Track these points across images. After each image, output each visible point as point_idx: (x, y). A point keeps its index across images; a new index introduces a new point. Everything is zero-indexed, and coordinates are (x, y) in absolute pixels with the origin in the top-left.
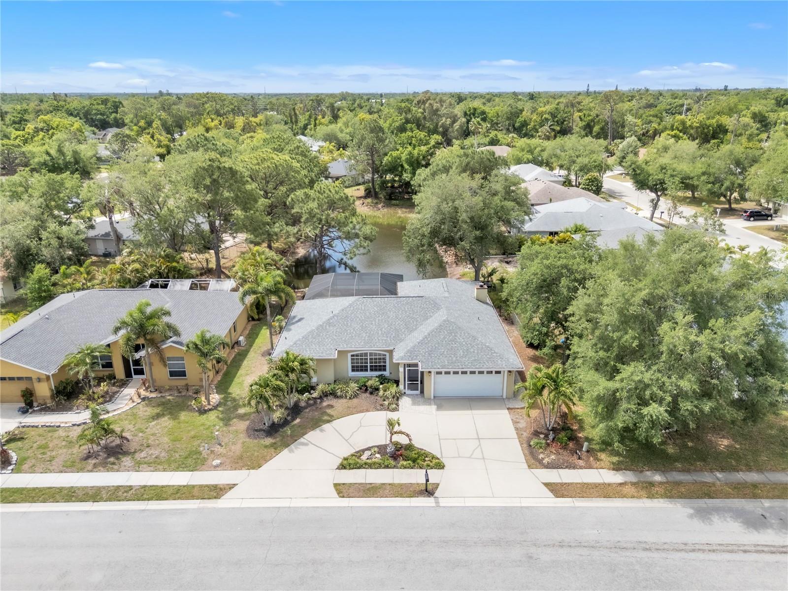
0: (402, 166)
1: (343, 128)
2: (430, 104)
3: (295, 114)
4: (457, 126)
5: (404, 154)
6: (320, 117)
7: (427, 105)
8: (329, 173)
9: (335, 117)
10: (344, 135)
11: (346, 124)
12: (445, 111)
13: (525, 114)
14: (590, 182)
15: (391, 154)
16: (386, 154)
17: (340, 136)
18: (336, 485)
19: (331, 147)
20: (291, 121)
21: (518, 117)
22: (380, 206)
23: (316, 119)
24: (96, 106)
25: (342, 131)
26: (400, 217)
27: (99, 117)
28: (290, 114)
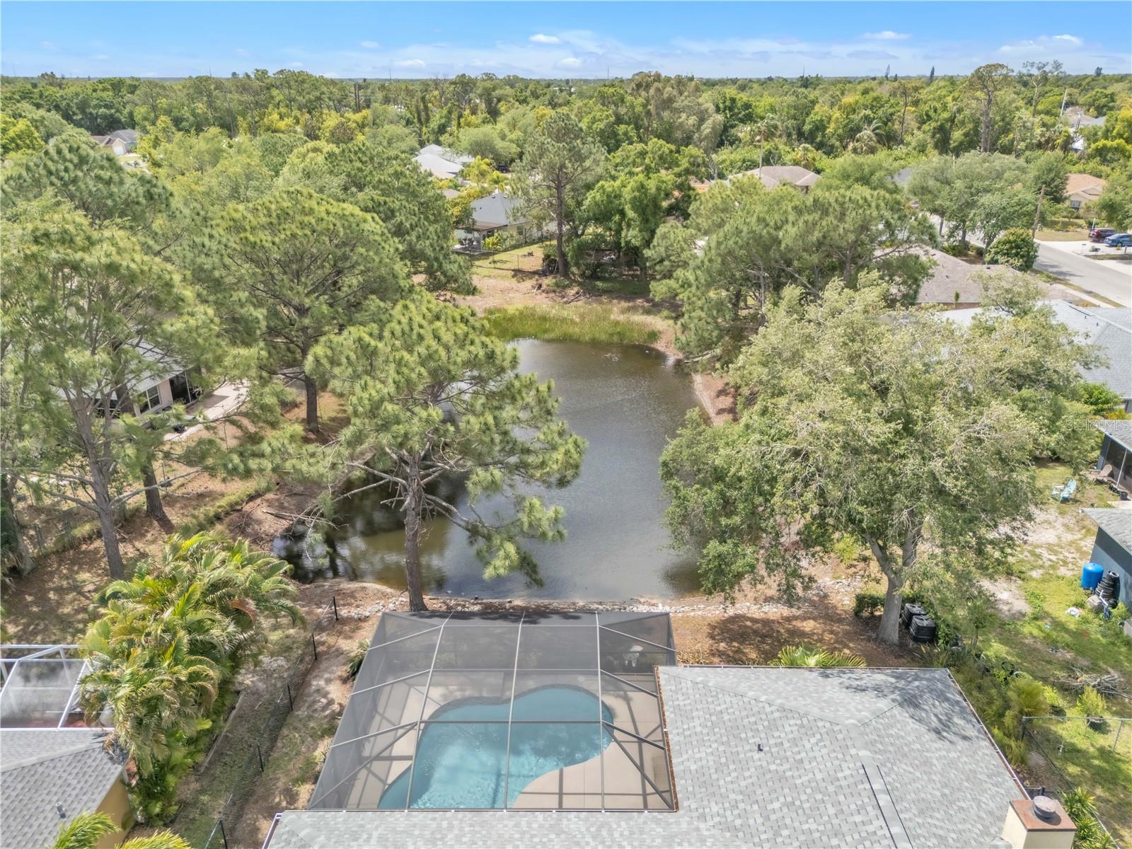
0: (622, 213)
1: (507, 131)
2: (658, 90)
3: (426, 108)
4: (707, 129)
5: (626, 185)
6: (467, 112)
7: (652, 91)
8: (474, 222)
9: (494, 113)
10: (506, 144)
11: (513, 125)
12: (686, 102)
13: (820, 111)
14: (1012, 248)
15: (603, 186)
16: (589, 187)
17: (500, 145)
19: (484, 167)
20: (419, 120)
21: (808, 114)
22: (572, 292)
23: (460, 116)
24: (100, 93)
25: (503, 137)
26: (617, 323)
27: (102, 110)
28: (417, 107)
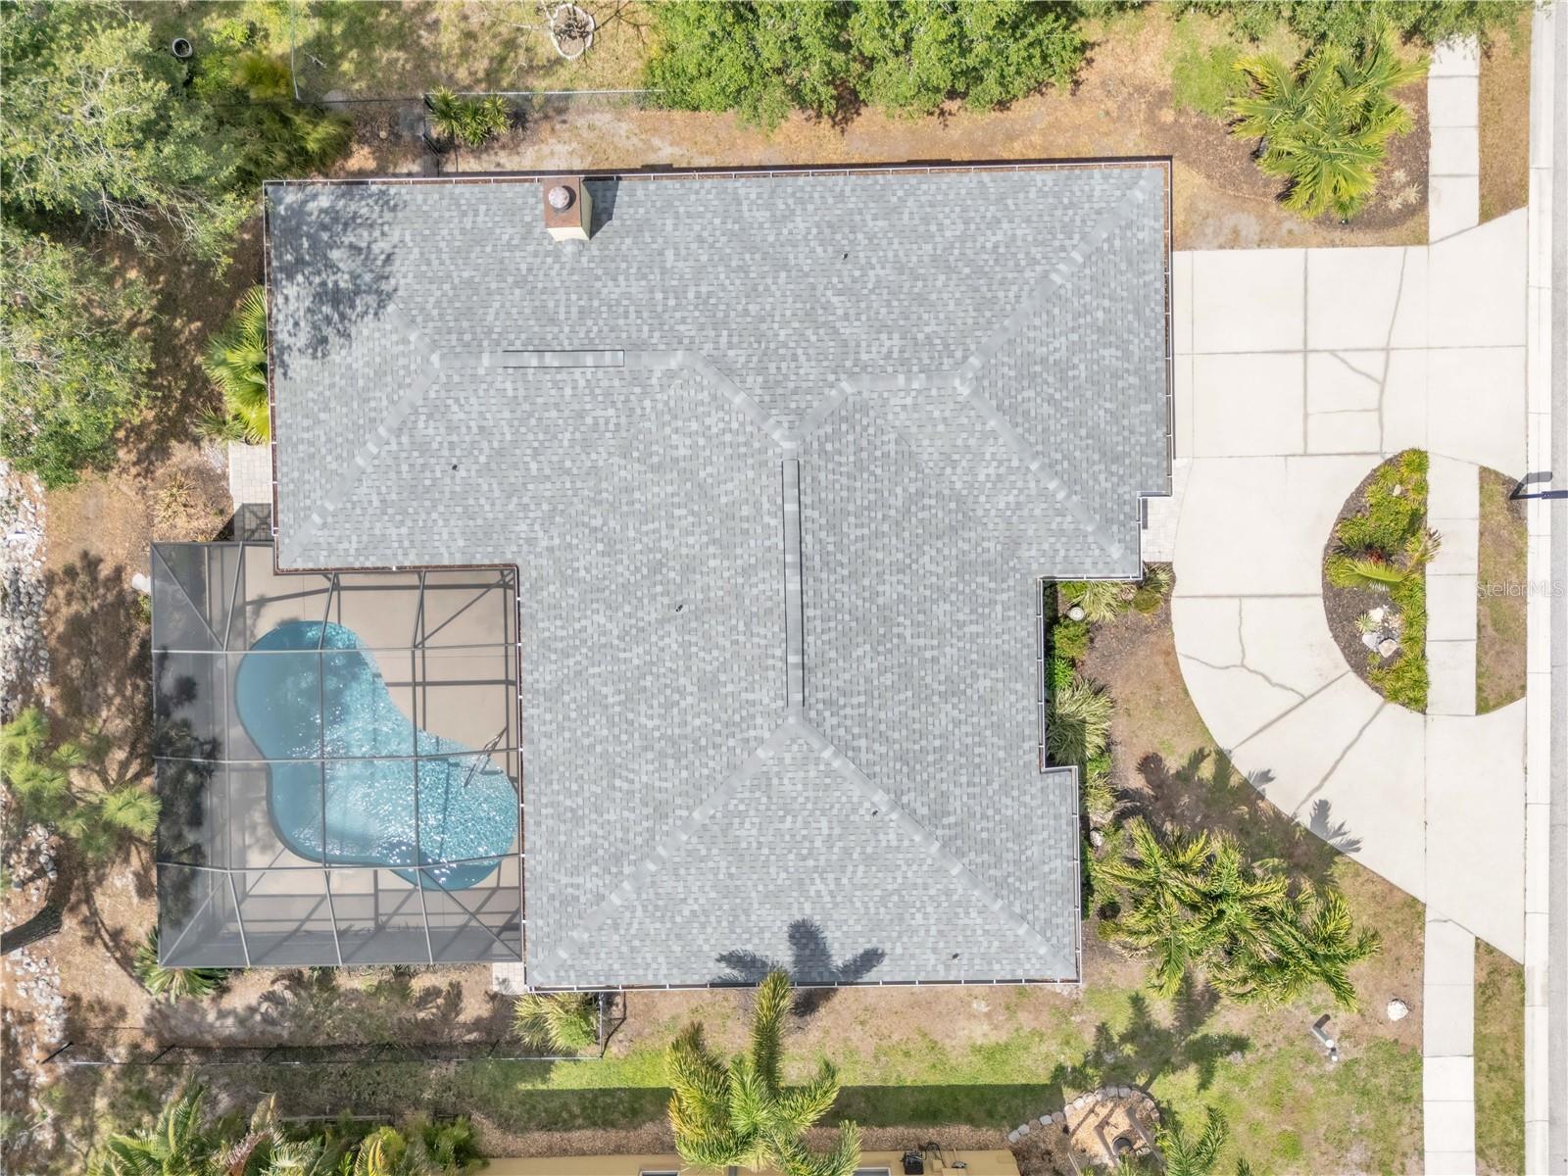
18: (1483, 707)
